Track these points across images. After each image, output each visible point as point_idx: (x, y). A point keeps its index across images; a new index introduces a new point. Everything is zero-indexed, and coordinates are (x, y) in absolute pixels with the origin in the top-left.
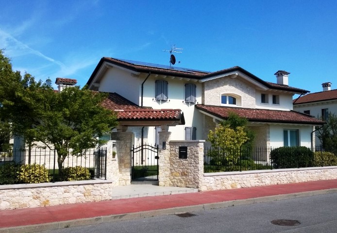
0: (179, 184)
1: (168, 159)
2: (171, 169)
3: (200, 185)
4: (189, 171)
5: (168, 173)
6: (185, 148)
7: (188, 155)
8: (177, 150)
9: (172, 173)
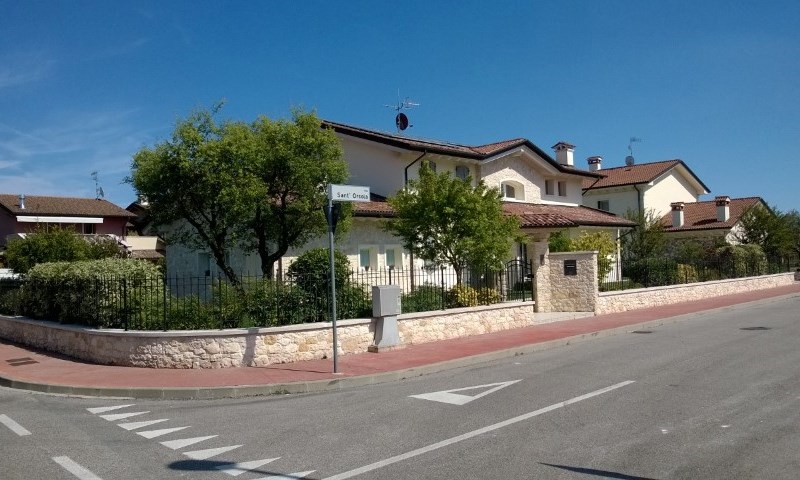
0: (566, 308)
1: (547, 277)
2: (552, 291)
3: (597, 306)
4: (581, 291)
5: (548, 295)
6: (574, 262)
7: (578, 271)
8: (562, 266)
9: (554, 295)
